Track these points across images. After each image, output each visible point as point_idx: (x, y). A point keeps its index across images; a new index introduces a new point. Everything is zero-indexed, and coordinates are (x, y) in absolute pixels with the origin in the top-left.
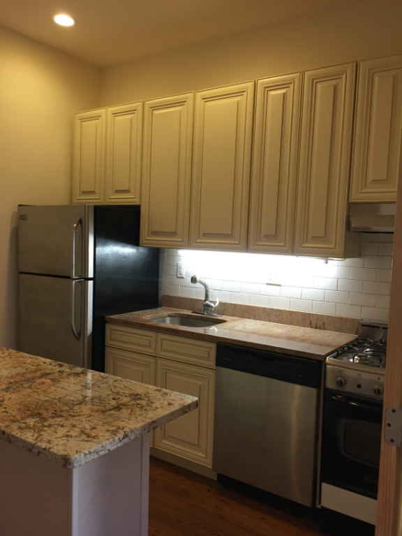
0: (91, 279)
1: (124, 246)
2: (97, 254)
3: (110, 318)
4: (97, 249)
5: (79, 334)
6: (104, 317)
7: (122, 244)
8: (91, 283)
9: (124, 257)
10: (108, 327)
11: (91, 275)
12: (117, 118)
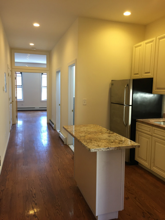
0: (131, 105)
1: (145, 94)
2: (133, 96)
3: (138, 120)
4: (134, 95)
5: (126, 125)
6: (135, 120)
7: (145, 93)
8: (130, 107)
9: (145, 98)
10: (137, 123)
11: (131, 104)
12: (147, 45)
